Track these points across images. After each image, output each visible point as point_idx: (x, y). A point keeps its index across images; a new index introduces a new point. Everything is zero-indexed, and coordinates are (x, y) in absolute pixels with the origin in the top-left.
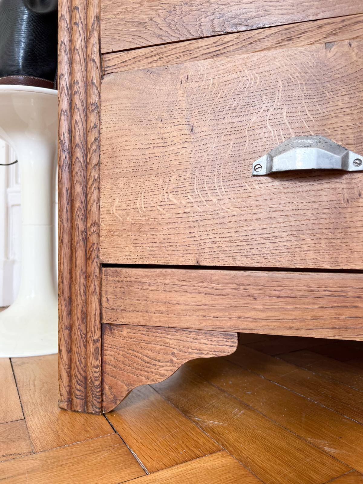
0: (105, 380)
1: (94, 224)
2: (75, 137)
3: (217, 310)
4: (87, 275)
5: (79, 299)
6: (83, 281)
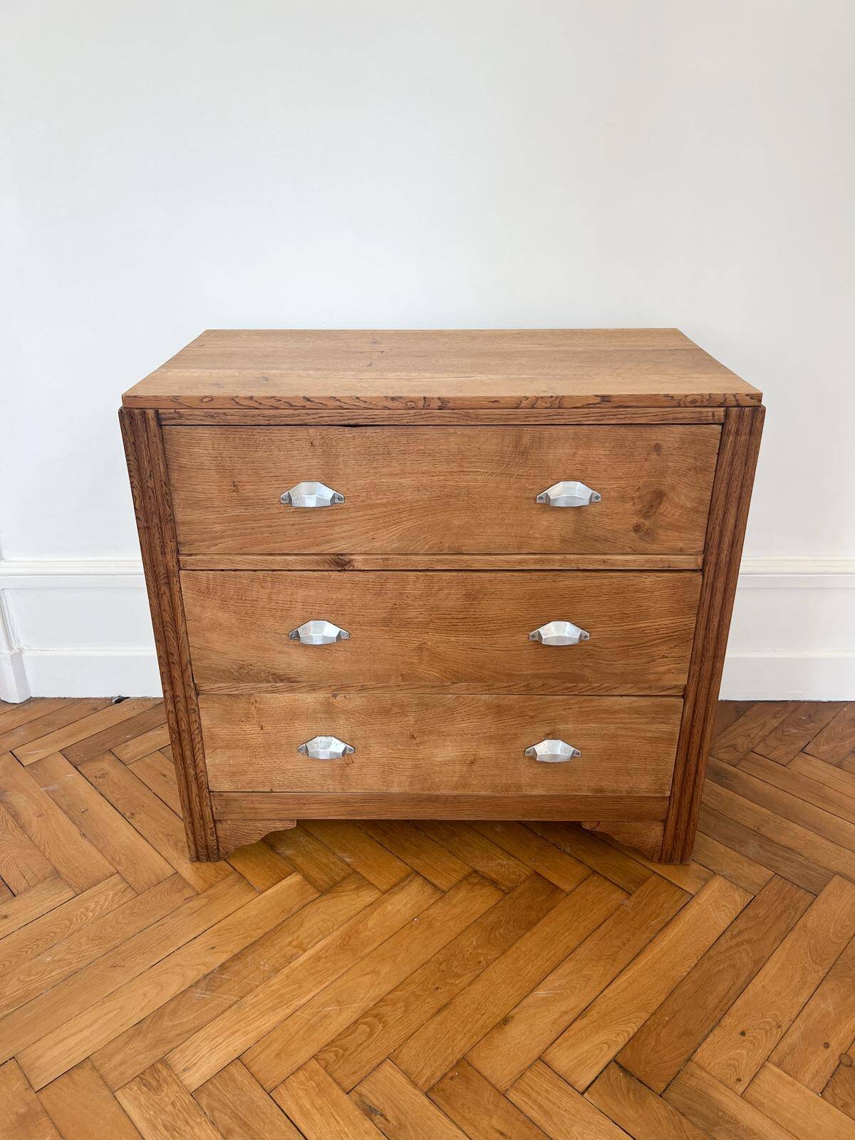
0: (220, 845)
1: (202, 771)
2: (181, 726)
3: (285, 811)
4: (200, 796)
5: (197, 808)
6: (198, 800)
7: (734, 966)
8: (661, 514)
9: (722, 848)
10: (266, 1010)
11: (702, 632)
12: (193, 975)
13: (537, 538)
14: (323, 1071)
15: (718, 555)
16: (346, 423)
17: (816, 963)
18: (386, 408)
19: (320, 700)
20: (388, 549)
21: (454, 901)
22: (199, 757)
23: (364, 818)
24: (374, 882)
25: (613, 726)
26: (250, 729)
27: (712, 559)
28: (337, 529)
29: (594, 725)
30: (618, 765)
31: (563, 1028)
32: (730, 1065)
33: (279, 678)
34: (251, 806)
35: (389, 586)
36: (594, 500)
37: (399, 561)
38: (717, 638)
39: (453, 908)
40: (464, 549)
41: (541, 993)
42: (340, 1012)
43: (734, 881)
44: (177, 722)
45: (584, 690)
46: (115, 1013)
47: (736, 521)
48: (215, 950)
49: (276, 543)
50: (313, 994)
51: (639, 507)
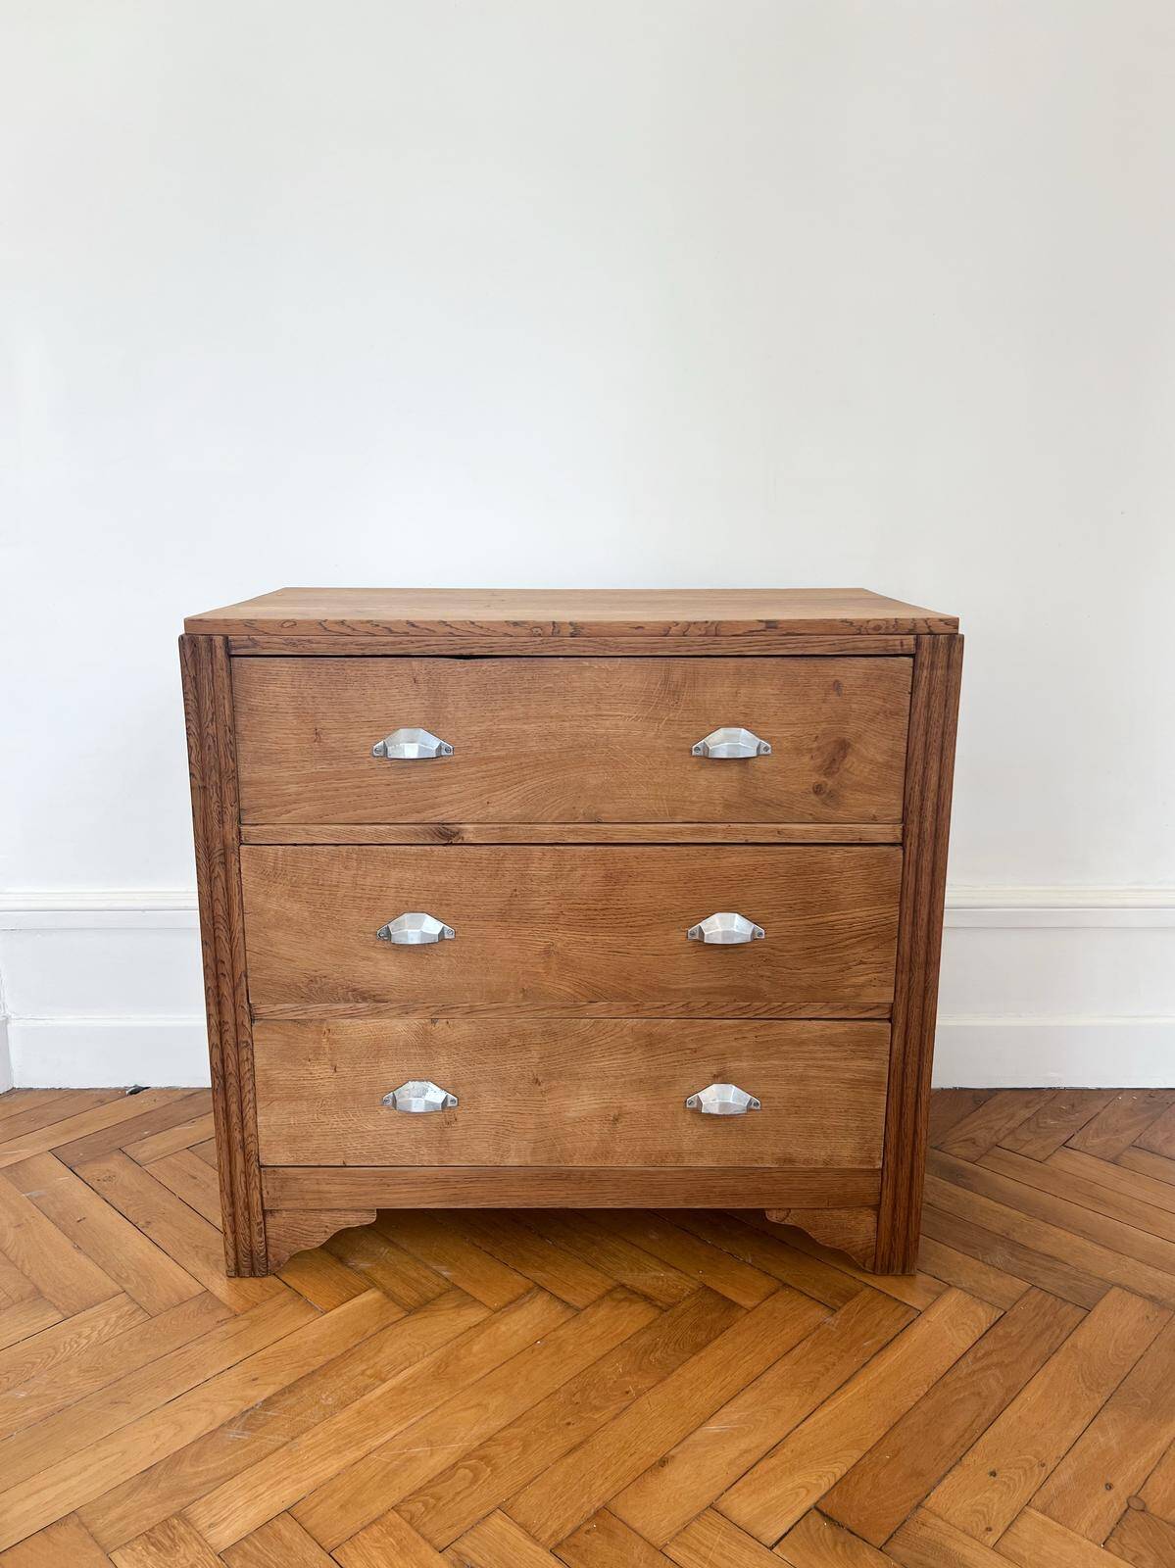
0: (269, 1250)
1: (251, 1135)
2: (228, 1066)
3: (360, 1195)
4: (246, 1174)
5: (241, 1192)
6: (243, 1179)
7: (979, 1394)
8: (847, 770)
9: (959, 1257)
10: (327, 1453)
11: (908, 928)
12: (224, 1412)
13: (691, 802)
14: (405, 1525)
15: (921, 823)
16: (457, 653)
17: (1092, 1390)
18: (506, 635)
19: (414, 1026)
20: (508, 817)
21: (592, 1320)
22: (249, 1113)
23: (471, 1206)
24: (482, 1299)
25: (800, 1063)
26: (320, 1070)
27: (914, 829)
28: (444, 790)
29: (776, 1062)
30: (811, 1120)
31: (744, 1470)
32: (978, 1511)
33: (363, 996)
34: (316, 1187)
35: (508, 864)
36: (763, 752)
37: (521, 833)
38: (928, 938)
39: (591, 1328)
40: (604, 816)
41: (713, 1428)
42: (431, 1455)
43: (976, 1295)
44: (223, 1061)
45: (760, 1011)
46: (114, 1458)
47: (940, 779)
48: (258, 1382)
49: (365, 809)
50: (393, 1433)
51: (819, 761)
